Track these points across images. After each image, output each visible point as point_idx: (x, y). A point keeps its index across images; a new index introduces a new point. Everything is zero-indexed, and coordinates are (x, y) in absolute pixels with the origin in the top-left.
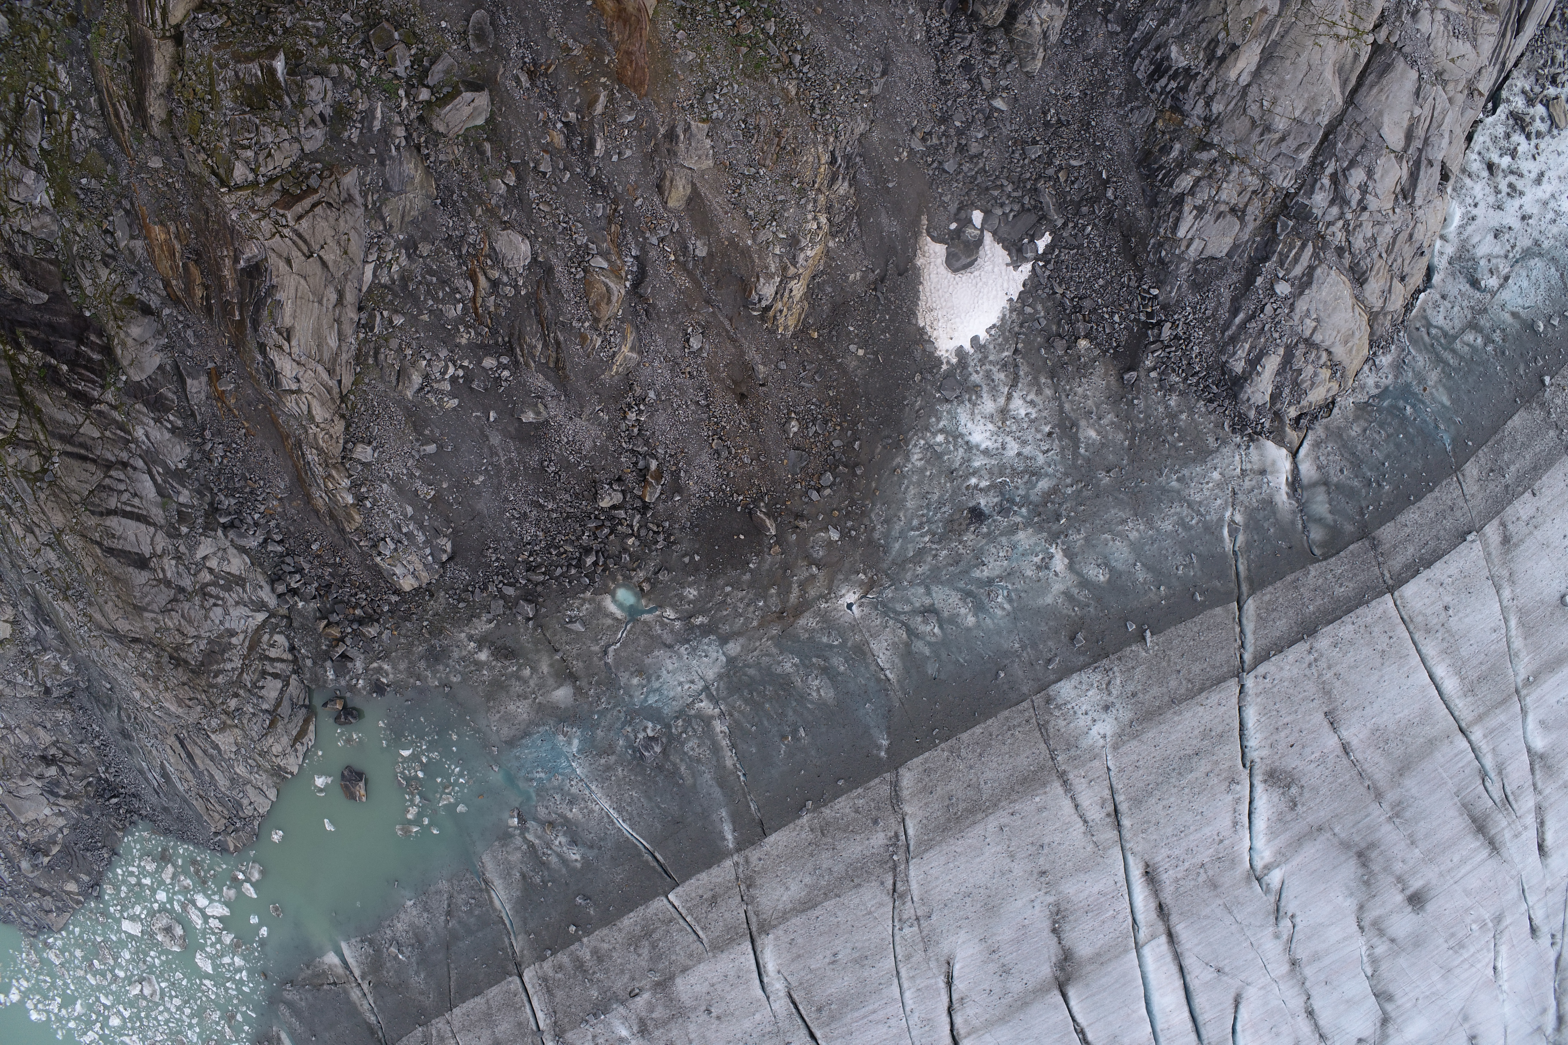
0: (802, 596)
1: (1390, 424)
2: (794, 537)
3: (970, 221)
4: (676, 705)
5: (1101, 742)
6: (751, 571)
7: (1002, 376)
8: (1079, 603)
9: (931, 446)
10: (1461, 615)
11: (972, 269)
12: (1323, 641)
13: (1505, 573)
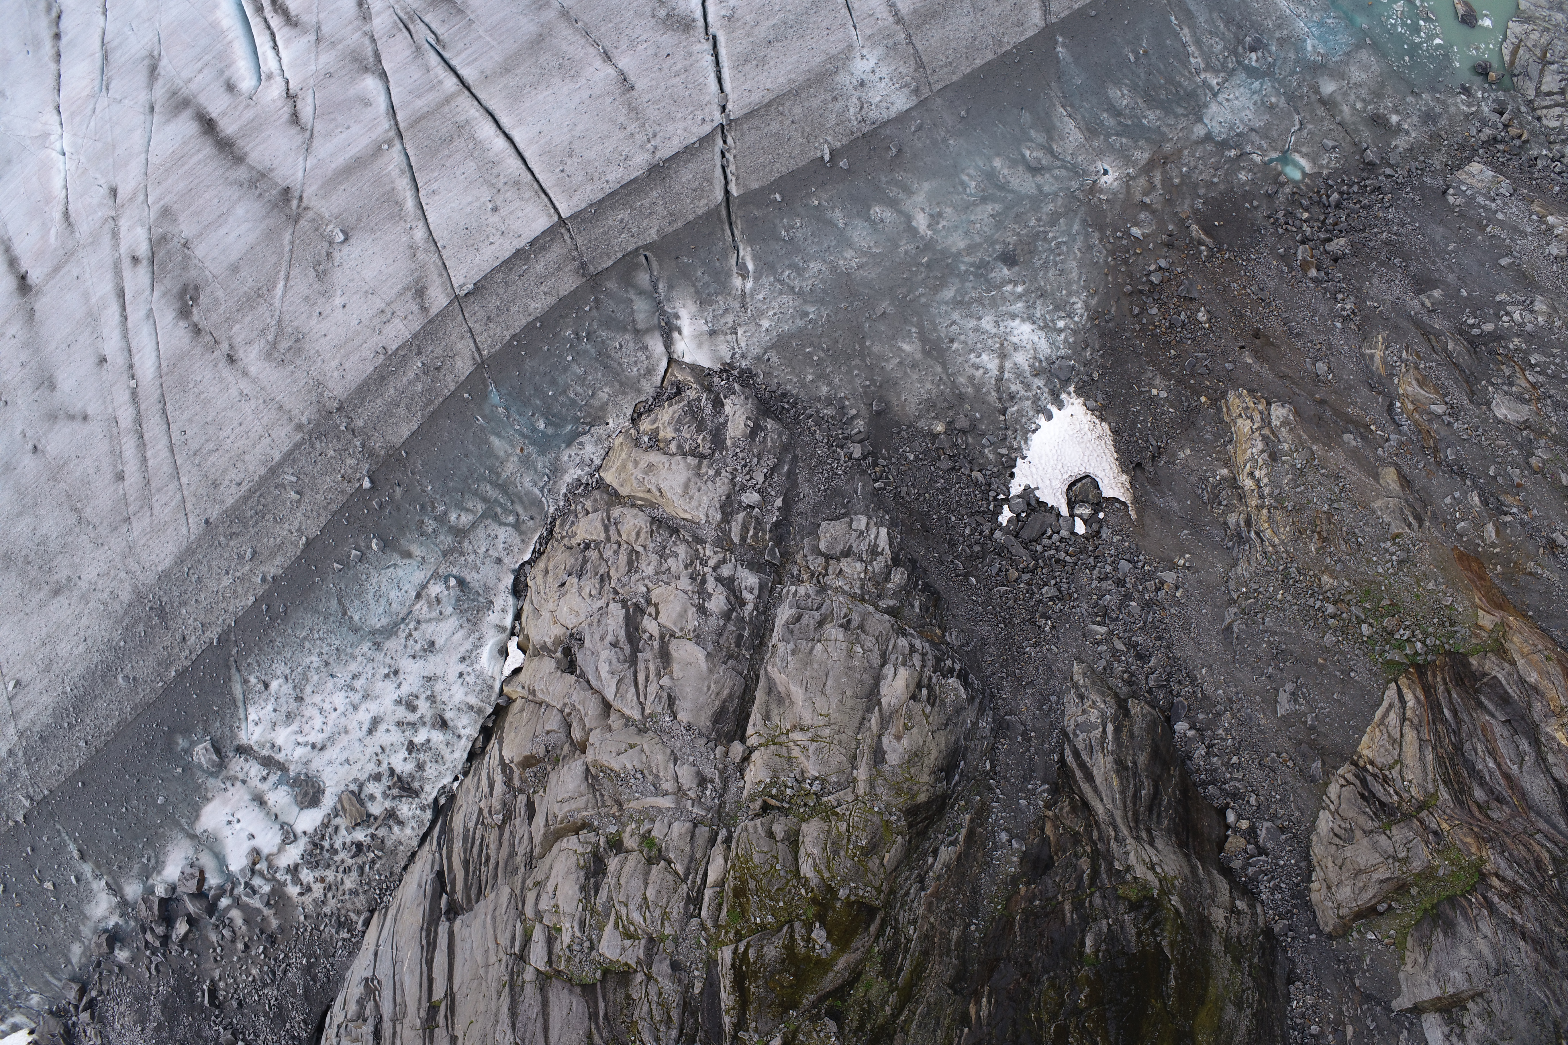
0: (1151, 177)
1: (563, 405)
2: (1171, 227)
3: (1085, 522)
4: (1236, 80)
5: (864, 52)
6: (1199, 196)
7: (1013, 388)
8: (897, 184)
9: (1068, 316)
10: (478, 204)
11: (1071, 480)
12: (640, 161)
13: (421, 256)
